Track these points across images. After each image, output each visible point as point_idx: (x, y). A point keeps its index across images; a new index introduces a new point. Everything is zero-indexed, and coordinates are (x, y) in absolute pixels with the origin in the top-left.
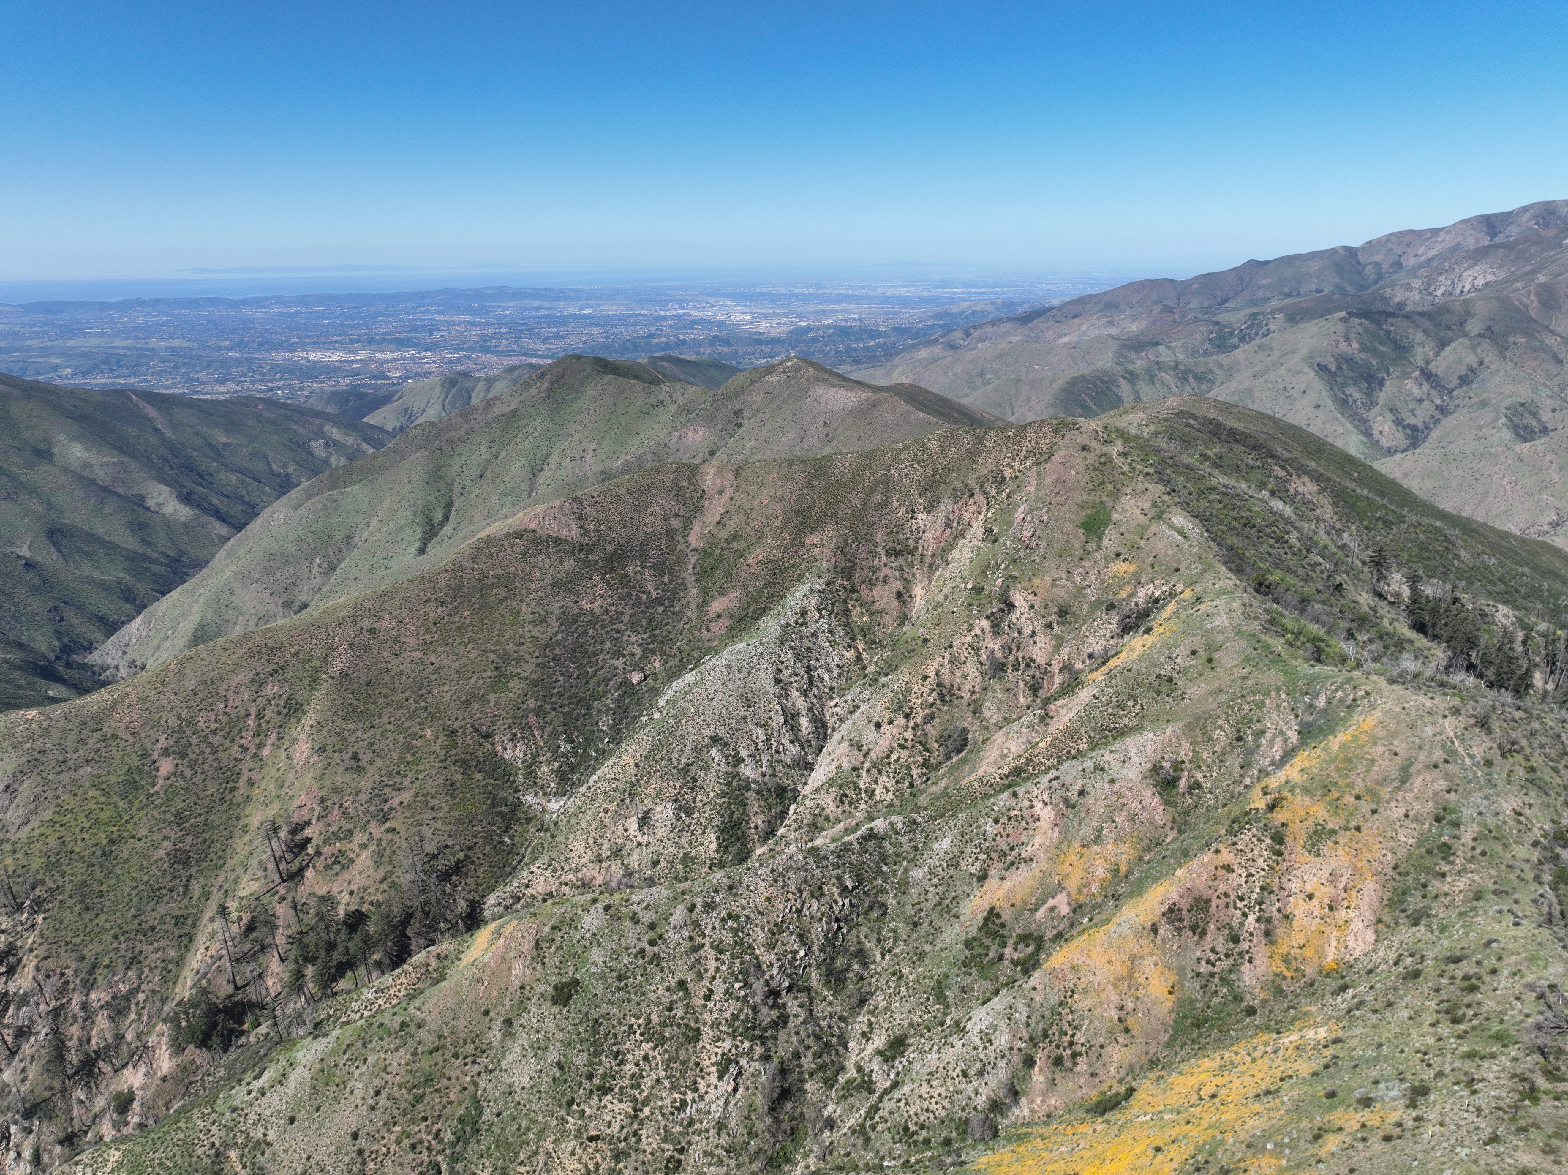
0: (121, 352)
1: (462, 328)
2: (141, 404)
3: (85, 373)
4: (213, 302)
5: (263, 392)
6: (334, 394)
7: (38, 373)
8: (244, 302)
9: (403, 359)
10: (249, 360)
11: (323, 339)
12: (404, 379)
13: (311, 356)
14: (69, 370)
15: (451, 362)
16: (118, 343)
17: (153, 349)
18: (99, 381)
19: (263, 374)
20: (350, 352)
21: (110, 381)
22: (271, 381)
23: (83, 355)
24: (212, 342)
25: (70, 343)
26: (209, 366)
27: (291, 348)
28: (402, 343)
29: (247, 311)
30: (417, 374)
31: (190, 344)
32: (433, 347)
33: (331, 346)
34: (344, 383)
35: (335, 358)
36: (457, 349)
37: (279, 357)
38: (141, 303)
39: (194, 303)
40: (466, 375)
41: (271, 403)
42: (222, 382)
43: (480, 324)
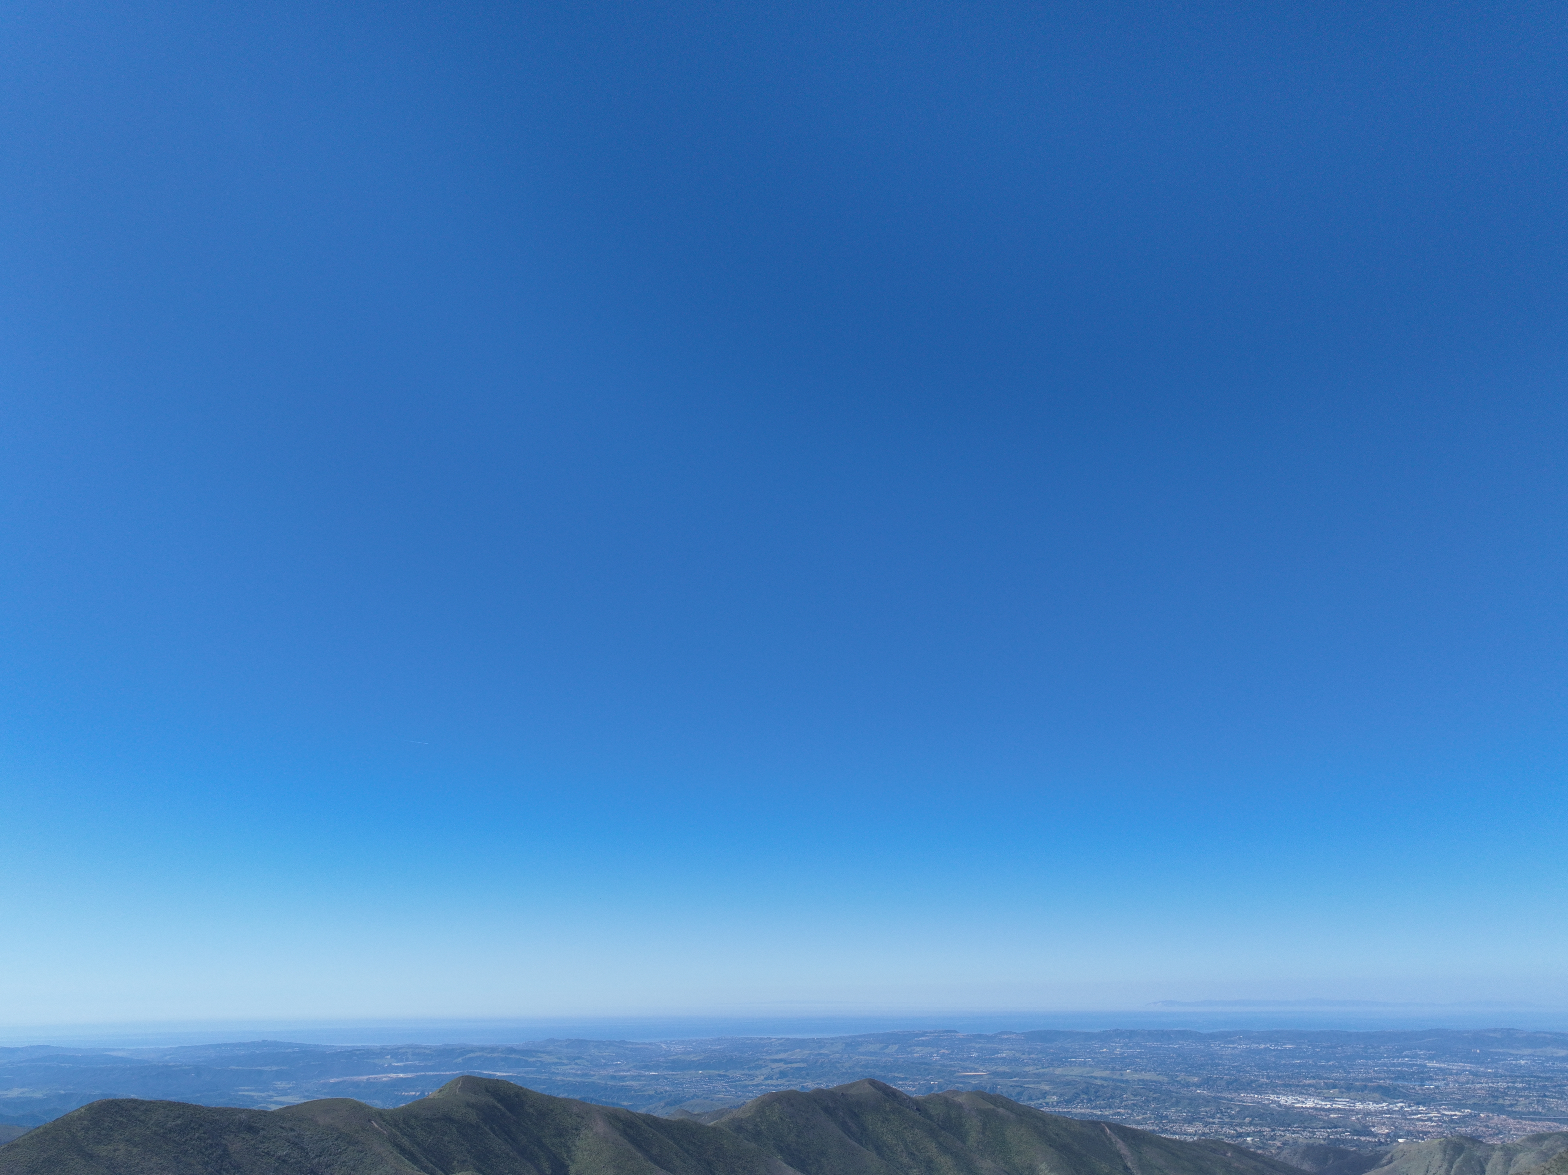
0: (1099, 1082)
1: (1462, 1079)
2: (1114, 1138)
3: (1068, 1102)
4: (1184, 1035)
5: (1232, 1137)
6: (1310, 1148)
7: (1030, 1099)
8: (1213, 1037)
9: (1389, 1112)
10: (1216, 1099)
11: (1295, 1082)
12: (1393, 1137)
13: (1282, 1100)
14: (1055, 1098)
15: (1452, 1121)
16: (1098, 1073)
17: (1127, 1081)
18: (1079, 1111)
19: (1231, 1117)
20: (1326, 1099)
21: (1088, 1111)
22: (1241, 1125)
23: (1068, 1083)
24: (1181, 1077)
25: (1059, 1071)
26: (1177, 1103)
27: (1260, 1089)
28: (1388, 1093)
29: (1215, 1046)
30: (1409, 1133)
31: (1160, 1078)
32: (1427, 1100)
33: (1303, 1090)
34: (1321, 1136)
35: (1309, 1104)
36: (1458, 1106)
37: (1248, 1098)
38: (1118, 1034)
39: (1164, 1035)
40: (1474, 1140)
41: (1241, 1151)
42: (1190, 1121)
43: (1485, 1075)
